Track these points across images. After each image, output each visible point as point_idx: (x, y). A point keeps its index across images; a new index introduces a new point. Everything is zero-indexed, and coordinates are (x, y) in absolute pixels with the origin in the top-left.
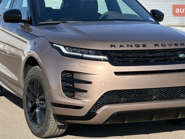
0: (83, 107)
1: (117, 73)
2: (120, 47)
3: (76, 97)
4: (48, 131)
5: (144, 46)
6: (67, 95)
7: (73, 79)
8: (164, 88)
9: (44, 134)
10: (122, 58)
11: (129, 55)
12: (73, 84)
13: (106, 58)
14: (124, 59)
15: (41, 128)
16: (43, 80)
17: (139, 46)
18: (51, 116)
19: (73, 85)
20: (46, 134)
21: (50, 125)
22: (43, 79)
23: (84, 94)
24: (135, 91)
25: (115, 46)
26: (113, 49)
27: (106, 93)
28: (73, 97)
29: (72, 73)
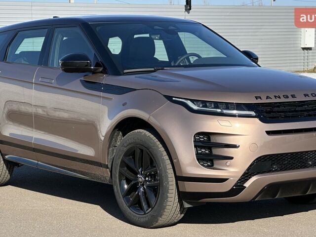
0: (227, 179)
1: (268, 133)
2: (267, 98)
3: (215, 166)
4: (163, 217)
5: (293, 96)
6: (202, 165)
7: (210, 142)
8: (312, 151)
9: (157, 222)
10: (269, 112)
11: (276, 109)
12: (210, 148)
13: (253, 113)
14: (272, 115)
15: (150, 215)
16: (153, 148)
17: (287, 97)
18: (168, 195)
19: (211, 151)
20: (159, 221)
21: (167, 207)
22: (154, 146)
23: (229, 162)
24: (289, 155)
25: (260, 98)
26: (259, 101)
27: (257, 159)
28: (211, 167)
29: (208, 135)
